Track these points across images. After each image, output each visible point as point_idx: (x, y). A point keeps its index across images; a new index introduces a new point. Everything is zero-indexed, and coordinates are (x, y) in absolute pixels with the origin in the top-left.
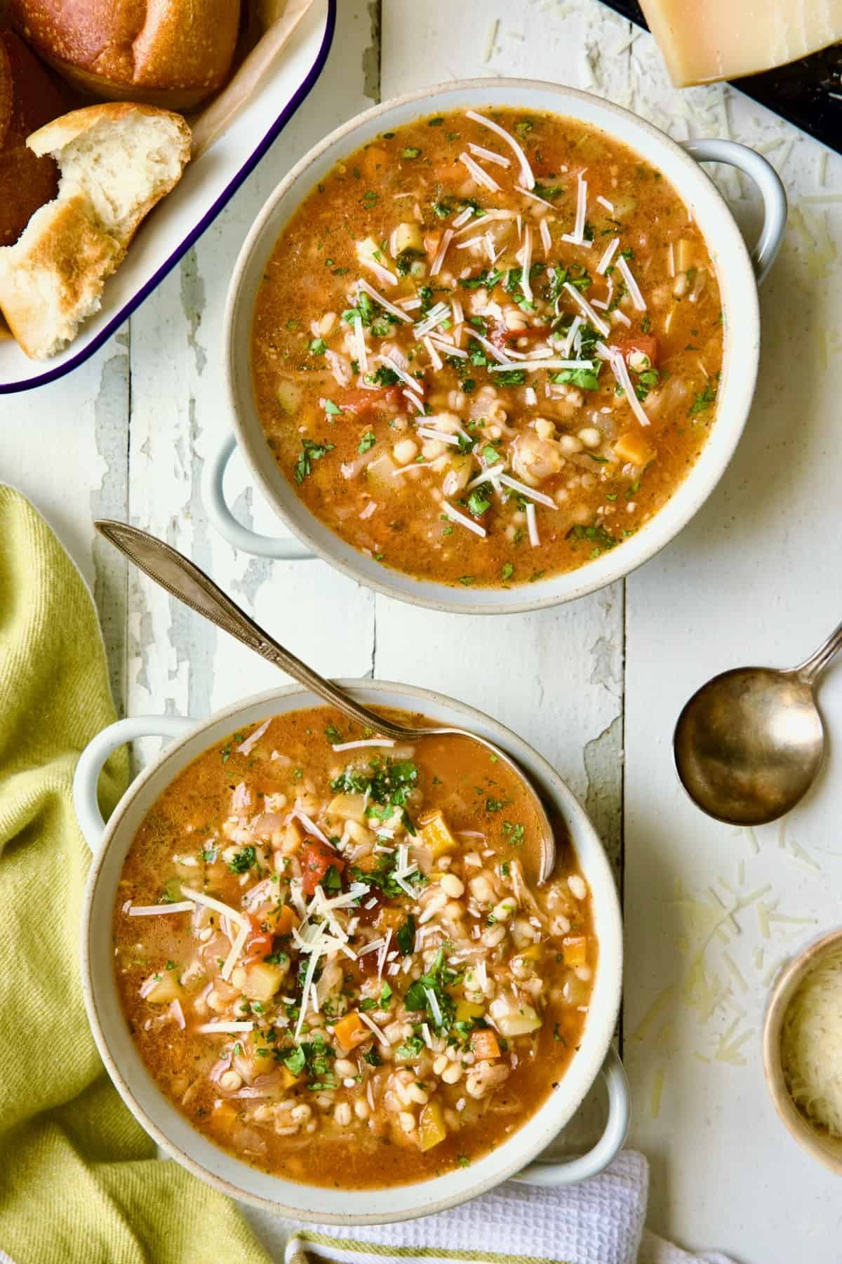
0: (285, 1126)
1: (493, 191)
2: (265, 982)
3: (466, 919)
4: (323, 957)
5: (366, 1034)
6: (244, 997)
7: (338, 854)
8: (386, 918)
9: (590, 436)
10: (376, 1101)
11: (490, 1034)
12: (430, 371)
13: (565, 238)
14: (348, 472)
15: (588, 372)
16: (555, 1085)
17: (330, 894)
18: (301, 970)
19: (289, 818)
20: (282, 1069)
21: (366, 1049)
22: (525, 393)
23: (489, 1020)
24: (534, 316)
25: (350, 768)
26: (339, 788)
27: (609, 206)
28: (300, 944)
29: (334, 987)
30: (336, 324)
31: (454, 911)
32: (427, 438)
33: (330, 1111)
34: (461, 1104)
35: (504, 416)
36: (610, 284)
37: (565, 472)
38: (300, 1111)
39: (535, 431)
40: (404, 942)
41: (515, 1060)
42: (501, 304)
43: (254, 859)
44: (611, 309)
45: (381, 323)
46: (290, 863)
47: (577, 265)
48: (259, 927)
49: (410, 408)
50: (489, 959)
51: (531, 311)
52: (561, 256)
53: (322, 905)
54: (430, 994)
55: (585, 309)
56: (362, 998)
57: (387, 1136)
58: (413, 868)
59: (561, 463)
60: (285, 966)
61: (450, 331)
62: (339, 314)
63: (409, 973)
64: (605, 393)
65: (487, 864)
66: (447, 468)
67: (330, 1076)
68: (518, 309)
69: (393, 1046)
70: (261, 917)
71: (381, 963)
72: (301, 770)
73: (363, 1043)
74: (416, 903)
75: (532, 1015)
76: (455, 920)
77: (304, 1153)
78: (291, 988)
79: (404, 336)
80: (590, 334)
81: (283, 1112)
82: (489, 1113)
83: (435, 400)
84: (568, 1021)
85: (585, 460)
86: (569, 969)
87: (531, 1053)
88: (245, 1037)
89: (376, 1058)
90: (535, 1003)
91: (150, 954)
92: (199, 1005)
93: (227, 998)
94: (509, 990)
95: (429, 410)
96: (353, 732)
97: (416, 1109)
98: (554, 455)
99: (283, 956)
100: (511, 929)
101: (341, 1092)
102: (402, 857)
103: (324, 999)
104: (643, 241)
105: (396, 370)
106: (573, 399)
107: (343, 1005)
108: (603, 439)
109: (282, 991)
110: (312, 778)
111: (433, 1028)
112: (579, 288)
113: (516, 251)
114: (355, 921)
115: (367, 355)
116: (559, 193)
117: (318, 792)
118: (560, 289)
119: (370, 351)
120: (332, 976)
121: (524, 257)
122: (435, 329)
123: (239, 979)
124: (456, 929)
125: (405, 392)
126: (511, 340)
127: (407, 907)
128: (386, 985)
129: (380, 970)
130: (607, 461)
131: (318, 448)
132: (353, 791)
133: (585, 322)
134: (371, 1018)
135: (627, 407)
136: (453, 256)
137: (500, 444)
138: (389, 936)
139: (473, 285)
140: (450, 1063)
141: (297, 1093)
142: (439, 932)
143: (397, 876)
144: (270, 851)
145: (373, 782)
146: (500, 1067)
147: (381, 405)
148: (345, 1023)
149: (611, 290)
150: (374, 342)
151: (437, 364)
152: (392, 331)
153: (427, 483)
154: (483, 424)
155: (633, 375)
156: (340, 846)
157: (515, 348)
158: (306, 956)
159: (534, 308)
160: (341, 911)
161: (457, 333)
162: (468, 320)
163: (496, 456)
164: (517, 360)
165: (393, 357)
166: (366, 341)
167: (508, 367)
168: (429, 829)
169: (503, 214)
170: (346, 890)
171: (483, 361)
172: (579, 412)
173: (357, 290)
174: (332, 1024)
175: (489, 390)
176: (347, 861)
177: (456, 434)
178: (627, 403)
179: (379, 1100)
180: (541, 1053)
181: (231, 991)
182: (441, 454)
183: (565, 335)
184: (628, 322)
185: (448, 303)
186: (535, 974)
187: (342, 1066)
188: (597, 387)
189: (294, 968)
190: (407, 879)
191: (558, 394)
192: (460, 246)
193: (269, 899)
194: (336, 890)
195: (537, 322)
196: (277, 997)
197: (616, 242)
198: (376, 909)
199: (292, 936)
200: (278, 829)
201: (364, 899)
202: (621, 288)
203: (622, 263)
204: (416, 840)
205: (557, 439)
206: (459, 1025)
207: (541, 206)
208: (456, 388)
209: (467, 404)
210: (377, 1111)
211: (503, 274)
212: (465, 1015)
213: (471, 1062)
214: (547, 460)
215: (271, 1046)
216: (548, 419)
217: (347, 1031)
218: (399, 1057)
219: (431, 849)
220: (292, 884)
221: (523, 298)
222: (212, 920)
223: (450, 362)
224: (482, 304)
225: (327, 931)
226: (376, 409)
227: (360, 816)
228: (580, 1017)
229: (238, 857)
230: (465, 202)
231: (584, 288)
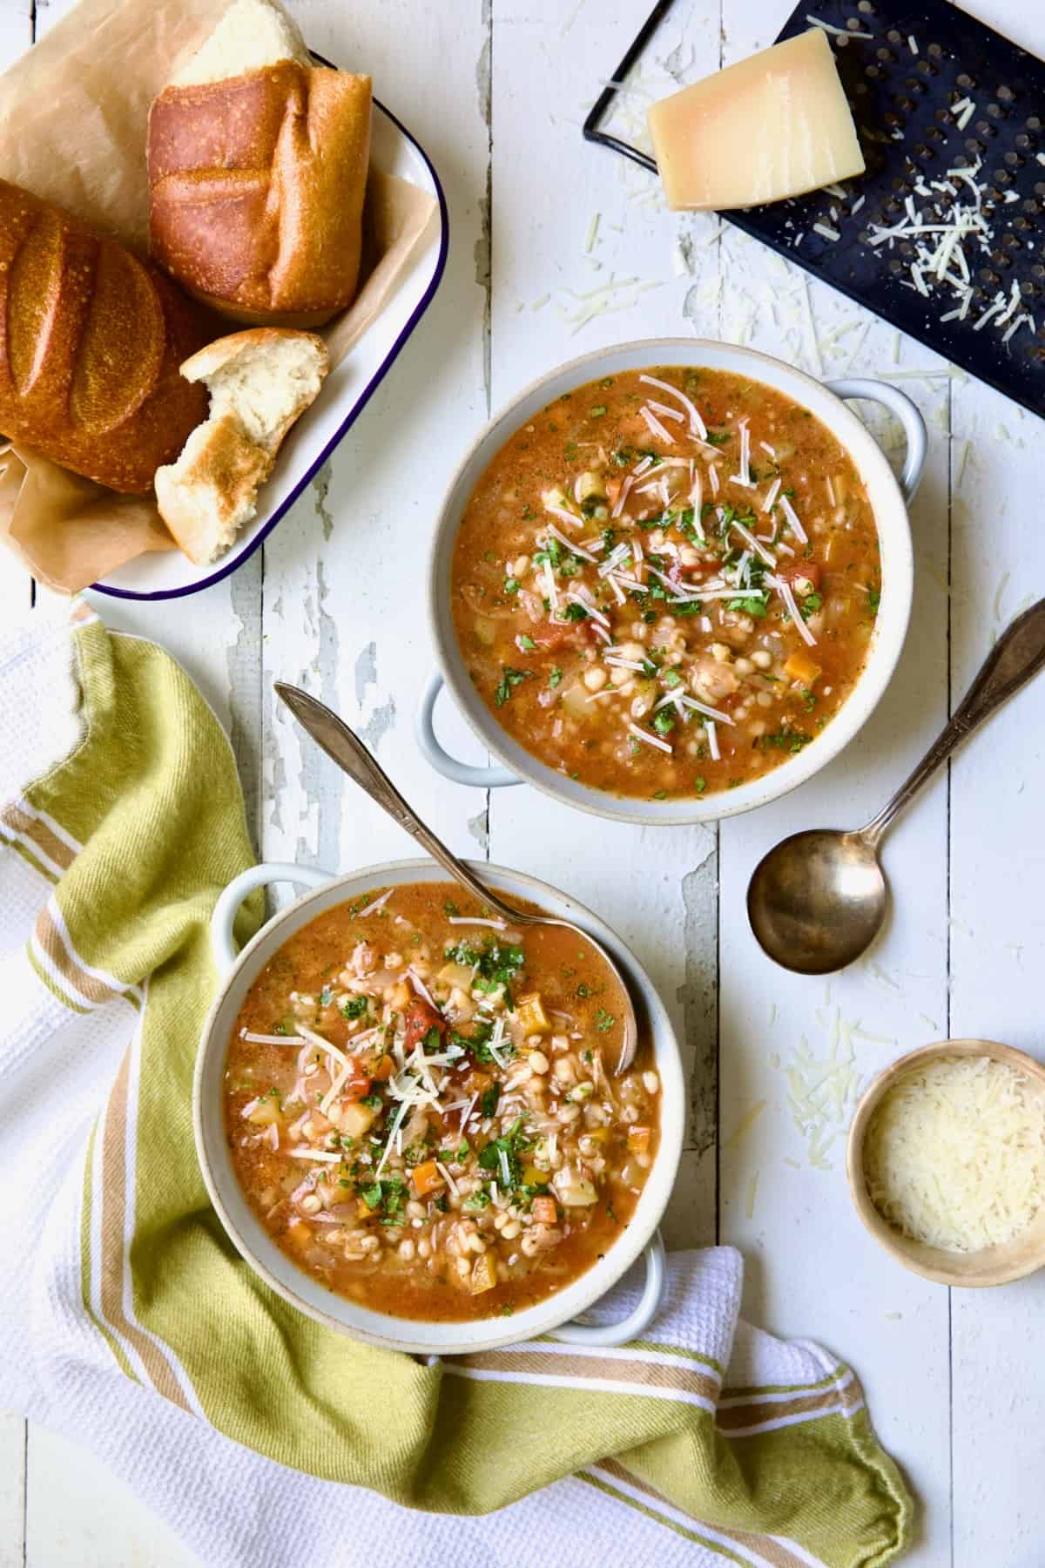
0: (353, 1252)
1: (668, 443)
2: (356, 1121)
3: (546, 1095)
4: (413, 1107)
5: (440, 1183)
6: (337, 1131)
7: (441, 1017)
8: (475, 1082)
9: (762, 658)
10: (438, 1244)
11: (551, 1201)
12: (614, 606)
13: (733, 479)
14: (545, 700)
15: (757, 600)
16: (601, 1256)
17: (428, 1051)
18: (391, 1115)
19: (403, 977)
20: (359, 1202)
21: (437, 1196)
22: (700, 621)
23: (552, 1188)
24: (707, 552)
25: (464, 941)
26: (451, 958)
27: (771, 451)
28: (394, 1091)
29: (419, 1135)
30: (528, 565)
31: (536, 1085)
32: (615, 666)
33: (395, 1246)
34: (513, 1259)
35: (683, 643)
36: (774, 520)
37: (741, 692)
38: (369, 1242)
39: (711, 655)
40: (487, 1106)
41: (568, 1230)
42: (676, 543)
43: (365, 1008)
44: (775, 543)
45: (569, 564)
46: (397, 1017)
47: (743, 505)
48: (360, 1071)
49: (598, 641)
50: (561, 1133)
51: (703, 548)
52: (728, 496)
53: (419, 1060)
54: (503, 1156)
55: (753, 543)
56: (441, 1149)
57: (443, 1275)
58: (507, 1041)
59: (737, 684)
60: (378, 1109)
61: (631, 568)
62: (530, 556)
63: (487, 1134)
64: (773, 617)
65: (574, 1047)
66: (634, 693)
67: (401, 1214)
68: (692, 546)
69: (463, 1197)
70: (365, 1062)
71: (463, 1121)
72: (419, 936)
73: (435, 1190)
74: (504, 1072)
75: (591, 1190)
76: (536, 1094)
77: (366, 1280)
78: (380, 1129)
79: (590, 574)
80: (758, 566)
81: (354, 1239)
82: (538, 1272)
83: (620, 632)
84: (622, 1202)
85: (758, 679)
86: (630, 1154)
87: (584, 1224)
88: (331, 1167)
89: (444, 1205)
90: (595, 1180)
91: (258, 1078)
92: (294, 1131)
93: (321, 1128)
94: (574, 1164)
95: (616, 641)
96: (471, 909)
97: (472, 1257)
98: (731, 677)
99: (377, 1100)
100: (585, 1110)
101: (409, 1232)
102: (498, 1028)
103: (407, 1145)
104: (803, 479)
105: (584, 605)
106: (745, 625)
107: (423, 1153)
108: (773, 661)
109: (370, 1131)
110: (428, 945)
111: (501, 1187)
112: (746, 525)
113: (688, 494)
114: (447, 1079)
115: (557, 593)
116: (727, 438)
117: (432, 957)
118: (729, 527)
119: (559, 590)
120: (418, 1126)
121: (695, 497)
122: (617, 568)
123: (334, 1114)
124: (536, 1102)
125: (594, 626)
126: (687, 575)
127: (495, 1075)
128: (465, 1141)
129: (462, 1126)
130: (777, 680)
131: (518, 673)
132: (464, 962)
133: (753, 555)
134: (447, 1168)
135: (794, 631)
136: (633, 500)
137: (681, 668)
138: (475, 1097)
139: (650, 525)
140: (510, 1221)
141: (369, 1225)
142: (520, 1102)
143: (491, 1046)
144: (380, 1004)
145: (484, 957)
146: (554, 1231)
147: (572, 638)
148: (422, 1169)
149: (775, 526)
150: (563, 582)
151: (621, 599)
152: (579, 570)
153: (616, 708)
154: (664, 652)
155: (799, 600)
156: (444, 1010)
157: (690, 581)
158: (398, 1104)
159: (707, 545)
160: (435, 1069)
161: (638, 570)
162: (648, 557)
163: (678, 679)
164: (693, 592)
165: (580, 594)
166: (555, 580)
167: (685, 599)
168: (526, 1008)
169: (678, 462)
170: (443, 1050)
171: (662, 594)
172: (751, 637)
173: (546, 536)
174: (411, 1168)
175: (668, 620)
176: (448, 1025)
177: (641, 661)
178: (795, 626)
179: (441, 1242)
180: (593, 1224)
181: (326, 1124)
182: (629, 680)
183: (736, 568)
184: (791, 552)
185: (628, 542)
186: (599, 1154)
187: (414, 1208)
188: (765, 614)
189: (385, 1112)
190: (499, 1049)
191: (731, 622)
192: (638, 491)
193: (373, 1047)
194: (435, 1049)
195: (709, 558)
196: (366, 1134)
197: (778, 483)
198: (466, 1073)
199: (388, 1084)
200: (391, 984)
201: (458, 1061)
202: (784, 523)
203: (784, 501)
204: (513, 1017)
205: (733, 661)
206: (524, 1188)
207: (711, 453)
208: (639, 620)
209: (649, 634)
210: (438, 1252)
211: (676, 515)
212: (531, 1180)
213: (529, 1222)
214: (724, 681)
215: (353, 1178)
216: (723, 644)
217: (422, 1178)
218: (466, 1208)
219: (525, 1026)
220: (396, 1036)
221: (696, 536)
222: (318, 1057)
223: (633, 596)
224: (659, 543)
225: (420, 1084)
226: (569, 642)
227: (467, 986)
228: (633, 1199)
229: (351, 1004)
230: (644, 453)
231: (751, 525)
